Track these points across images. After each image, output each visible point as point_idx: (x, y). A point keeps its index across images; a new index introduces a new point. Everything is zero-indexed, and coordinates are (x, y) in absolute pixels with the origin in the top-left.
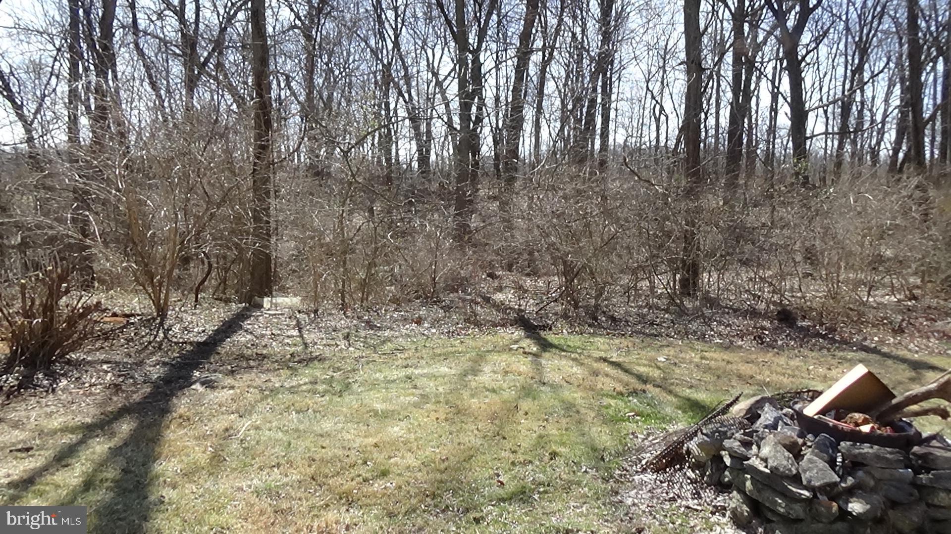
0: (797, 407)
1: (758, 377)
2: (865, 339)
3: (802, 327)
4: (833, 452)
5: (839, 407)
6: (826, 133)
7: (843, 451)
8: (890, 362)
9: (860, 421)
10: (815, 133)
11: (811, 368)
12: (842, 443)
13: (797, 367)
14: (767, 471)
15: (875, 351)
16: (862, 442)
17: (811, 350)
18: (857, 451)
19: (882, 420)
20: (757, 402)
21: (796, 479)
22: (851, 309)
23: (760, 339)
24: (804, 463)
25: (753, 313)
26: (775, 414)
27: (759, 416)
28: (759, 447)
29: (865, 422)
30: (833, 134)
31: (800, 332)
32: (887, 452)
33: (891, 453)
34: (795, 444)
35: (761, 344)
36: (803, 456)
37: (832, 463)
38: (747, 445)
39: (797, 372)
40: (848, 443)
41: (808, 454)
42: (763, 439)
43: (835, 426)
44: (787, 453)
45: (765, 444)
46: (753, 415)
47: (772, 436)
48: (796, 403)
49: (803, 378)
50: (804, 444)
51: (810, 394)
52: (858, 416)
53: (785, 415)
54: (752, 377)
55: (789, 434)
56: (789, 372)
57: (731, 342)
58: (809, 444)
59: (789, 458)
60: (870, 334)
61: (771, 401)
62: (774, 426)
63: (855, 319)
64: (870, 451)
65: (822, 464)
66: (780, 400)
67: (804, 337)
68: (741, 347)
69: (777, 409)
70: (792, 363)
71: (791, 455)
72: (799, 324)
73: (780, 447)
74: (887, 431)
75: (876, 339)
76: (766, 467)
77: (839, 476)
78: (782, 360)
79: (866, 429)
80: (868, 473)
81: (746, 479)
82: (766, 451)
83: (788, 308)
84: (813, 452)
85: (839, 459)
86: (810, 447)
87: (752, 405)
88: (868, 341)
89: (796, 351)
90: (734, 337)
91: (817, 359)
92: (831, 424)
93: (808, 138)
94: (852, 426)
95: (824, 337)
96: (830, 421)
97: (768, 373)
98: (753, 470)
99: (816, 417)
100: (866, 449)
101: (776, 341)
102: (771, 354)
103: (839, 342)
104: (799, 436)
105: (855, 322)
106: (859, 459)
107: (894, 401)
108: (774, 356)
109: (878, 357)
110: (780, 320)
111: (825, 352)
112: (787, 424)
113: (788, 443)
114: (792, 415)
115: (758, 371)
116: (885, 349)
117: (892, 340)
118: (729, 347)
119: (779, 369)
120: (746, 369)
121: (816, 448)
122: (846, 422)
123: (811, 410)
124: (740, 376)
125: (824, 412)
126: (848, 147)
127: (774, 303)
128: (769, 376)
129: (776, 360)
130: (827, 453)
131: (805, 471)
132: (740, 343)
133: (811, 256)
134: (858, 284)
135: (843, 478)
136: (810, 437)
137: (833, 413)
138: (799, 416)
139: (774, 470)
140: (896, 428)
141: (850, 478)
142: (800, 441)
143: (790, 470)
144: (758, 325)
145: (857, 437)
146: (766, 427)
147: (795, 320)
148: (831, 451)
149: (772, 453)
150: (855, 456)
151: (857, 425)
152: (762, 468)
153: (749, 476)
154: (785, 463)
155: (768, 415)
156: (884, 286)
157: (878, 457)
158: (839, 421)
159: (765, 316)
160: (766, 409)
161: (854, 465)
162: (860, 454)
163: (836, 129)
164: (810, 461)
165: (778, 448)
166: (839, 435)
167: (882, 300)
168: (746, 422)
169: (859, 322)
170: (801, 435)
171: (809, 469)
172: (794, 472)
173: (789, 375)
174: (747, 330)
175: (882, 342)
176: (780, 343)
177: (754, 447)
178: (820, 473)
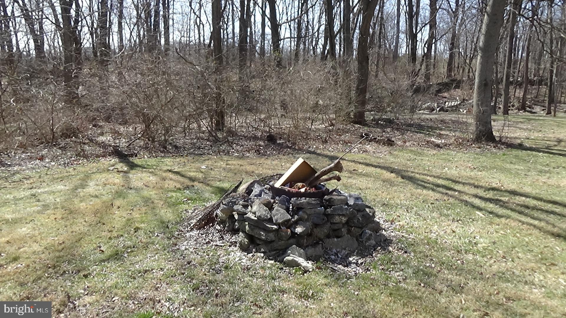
0: (271, 183)
1: (256, 172)
2: (310, 147)
3: (279, 143)
4: (288, 204)
5: (290, 181)
6: (291, 38)
7: (292, 203)
8: (320, 158)
9: (301, 187)
10: (285, 37)
11: (283, 164)
12: (292, 199)
13: (276, 164)
14: (256, 219)
15: (314, 153)
16: (301, 197)
17: (284, 155)
18: (299, 202)
19: (310, 185)
20: (251, 183)
21: (270, 220)
22: (303, 132)
23: (258, 152)
24: (273, 212)
25: (255, 138)
26: (260, 189)
27: (252, 190)
28: (252, 207)
29: (303, 186)
30: (294, 38)
31: (278, 147)
32: (313, 201)
33: (314, 201)
34: (270, 202)
35: (259, 154)
36: (274, 208)
37: (287, 210)
38: (245, 207)
39: (276, 167)
40: (295, 198)
41: (276, 207)
42: (253, 202)
43: (289, 191)
44: (265, 208)
45: (254, 205)
46: (249, 191)
47: (258, 200)
48: (271, 181)
49: (279, 170)
50: (274, 202)
51: (278, 176)
52: (300, 184)
53: (266, 189)
54: (253, 172)
55: (266, 198)
56: (272, 167)
57: (243, 155)
58: (277, 202)
59: (266, 210)
60: (312, 145)
61: (258, 182)
62: (260, 195)
63: (305, 137)
64: (305, 201)
65: (283, 211)
66: (263, 181)
67: (281, 149)
68: (248, 157)
69: (261, 186)
70: (274, 163)
71: (267, 209)
72: (278, 142)
73: (262, 205)
74: (313, 190)
75: (315, 147)
76: (255, 217)
77: (291, 215)
78: (269, 162)
79: (303, 190)
80: (304, 212)
81: (246, 225)
82: (255, 208)
83: (272, 134)
84: (278, 205)
85: (291, 207)
86: (277, 203)
87: (249, 185)
88: (311, 148)
89: (276, 156)
90: (245, 152)
91: (287, 159)
92: (287, 190)
93: (282, 39)
94: (297, 190)
95: (290, 148)
96: (287, 188)
97: (261, 169)
98: (249, 219)
99: (280, 188)
100: (303, 200)
101: (266, 152)
102: (263, 159)
103: (297, 150)
104: (272, 199)
105: (305, 139)
106: (300, 206)
107: (316, 175)
108: (265, 160)
109: (315, 156)
110: (268, 141)
111: (291, 155)
112: (266, 193)
113: (265, 202)
114: (269, 188)
115: (256, 169)
116: (319, 152)
117: (322, 146)
118: (242, 157)
119: (267, 166)
120: (249, 168)
121: (279, 203)
122: (294, 188)
123: (278, 184)
124: (247, 172)
125: (284, 184)
126: (302, 46)
127: (266, 132)
128: (261, 171)
129: (266, 162)
130: (285, 205)
131: (274, 216)
132: (248, 155)
133: (284, 106)
134: (305, 119)
135: (293, 216)
136: (277, 198)
137: (288, 185)
138: (272, 188)
139: (259, 218)
140: (316, 188)
141: (296, 216)
142: (272, 201)
143: (267, 216)
144: (257, 144)
145: (299, 195)
146: (255, 196)
147: (276, 140)
148: (287, 204)
149: (258, 209)
150: (298, 205)
151: (299, 189)
152: (253, 217)
153: (247, 223)
154: (264, 213)
155: (257, 189)
156: (319, 120)
157: (308, 203)
158: (291, 188)
159: (261, 139)
160: (255, 186)
161: (298, 209)
162: (300, 203)
163: (296, 36)
164: (277, 210)
165: (261, 206)
166: (291, 195)
167: (319, 127)
168: (246, 195)
169: (307, 139)
170: (273, 198)
171: (277, 214)
172: (269, 217)
173: (272, 169)
174: (252, 147)
175: (317, 148)
176: (268, 153)
177: (249, 207)
178: (282, 216)
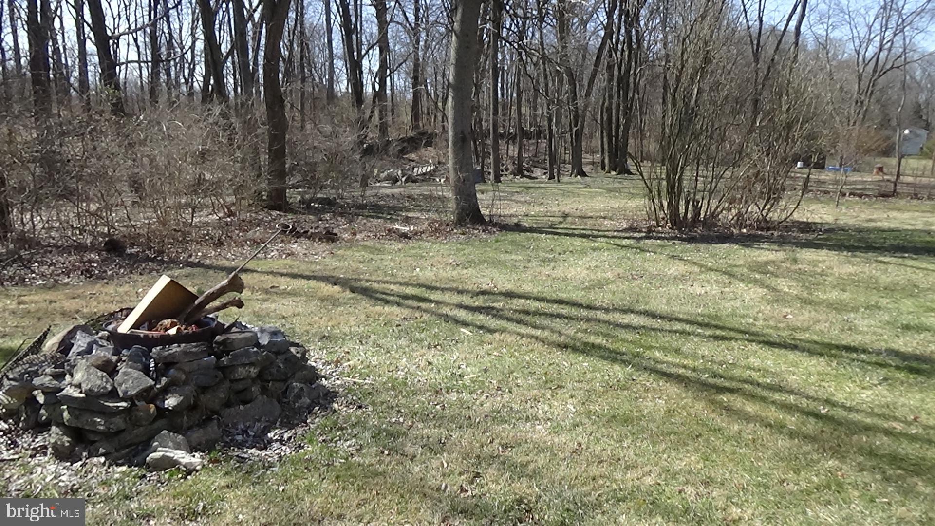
0: (110, 328)
1: (85, 310)
2: (191, 256)
3: (131, 253)
4: (146, 359)
5: (149, 318)
6: (139, 62)
7: (154, 356)
8: (211, 272)
9: (169, 326)
10: (129, 59)
11: (140, 290)
12: (154, 350)
13: (126, 293)
14: (82, 395)
15: (199, 265)
16: (170, 344)
17: (141, 274)
18: (167, 353)
19: (187, 322)
20: (69, 332)
21: (113, 394)
22: (175, 230)
23: (88, 273)
24: (118, 378)
25: (80, 248)
26: (88, 340)
27: (73, 345)
28: (72, 375)
29: (173, 325)
30: (147, 62)
31: (129, 259)
32: (193, 347)
33: (196, 347)
34: (109, 362)
35: (90, 277)
36: (118, 371)
37: (146, 370)
38: (59, 377)
39: (125, 298)
40: (158, 348)
41: (122, 368)
42: (75, 366)
43: (146, 336)
44: (100, 373)
45: (77, 370)
46: (65, 346)
47: (84, 361)
48: (110, 324)
49: (131, 301)
50: (119, 360)
51: (124, 312)
52: (167, 322)
53: (101, 338)
54: (77, 312)
55: (102, 354)
56: (117, 298)
57: (56, 281)
58: (124, 358)
59: (103, 377)
60: (195, 251)
61: (84, 329)
62: (89, 351)
63: (180, 239)
64: (178, 349)
65: (136, 374)
66: (95, 324)
67: (134, 263)
68: (67, 284)
69: (91, 334)
70: (121, 290)
71: (105, 374)
72: (128, 251)
73: (93, 369)
74: (193, 328)
75: (200, 254)
76: (81, 392)
77: (153, 380)
78: (111, 289)
79: (173, 331)
80: (180, 369)
81: (63, 410)
82: (78, 377)
83: (115, 237)
84: (127, 364)
85: (152, 365)
86: (124, 361)
87: (65, 336)
88: (193, 257)
89: (126, 278)
90: (59, 275)
91: (147, 281)
92: (142, 335)
93: (123, 63)
94: (162, 332)
95: (153, 260)
96: (142, 332)
97: (95, 303)
98: (69, 399)
99: (128, 333)
100: (175, 348)
101: (105, 272)
102: (98, 286)
103: (167, 263)
104: (113, 354)
105: (181, 242)
106: (169, 360)
107: (197, 302)
108: (103, 286)
109: (202, 270)
110: (108, 251)
111: (154, 273)
112: (102, 346)
113: (100, 363)
114: (108, 337)
115: (84, 304)
116: (208, 262)
117: (213, 253)
118: (54, 286)
119: (107, 298)
120: (69, 305)
121: (130, 361)
122: (157, 330)
123: (125, 327)
124: (64, 314)
125: (137, 325)
126: (163, 77)
127: (103, 235)
128: (95, 307)
129: (104, 290)
130: (141, 362)
131: (120, 385)
132: (66, 280)
133: (136, 185)
134: (180, 207)
135: (157, 380)
136: (125, 352)
137: (146, 325)
138: (114, 336)
139: (89, 393)
140: (198, 324)
141: (164, 378)
142: (114, 358)
143: (105, 388)
144: (85, 259)
145: (167, 341)
146: (79, 354)
147: (124, 249)
148: (144, 359)
149: (85, 378)
150: (166, 357)
151: (166, 329)
152: (76, 394)
153: (65, 407)
154: (99, 382)
155: (81, 341)
156: (207, 207)
157: (185, 353)
158: (151, 330)
159: (93, 248)
160: (78, 337)
161: (167, 365)
162: (170, 354)
163: (149, 59)
164: (125, 374)
165: (91, 371)
166: (150, 343)
167: (207, 219)
168: (59, 355)
169: (184, 241)
170: (117, 352)
171: (124, 381)
172: (109, 387)
173: (117, 301)
174: (73, 266)
175: (205, 256)
176: (109, 273)
177: (68, 377)
178: (135, 382)
